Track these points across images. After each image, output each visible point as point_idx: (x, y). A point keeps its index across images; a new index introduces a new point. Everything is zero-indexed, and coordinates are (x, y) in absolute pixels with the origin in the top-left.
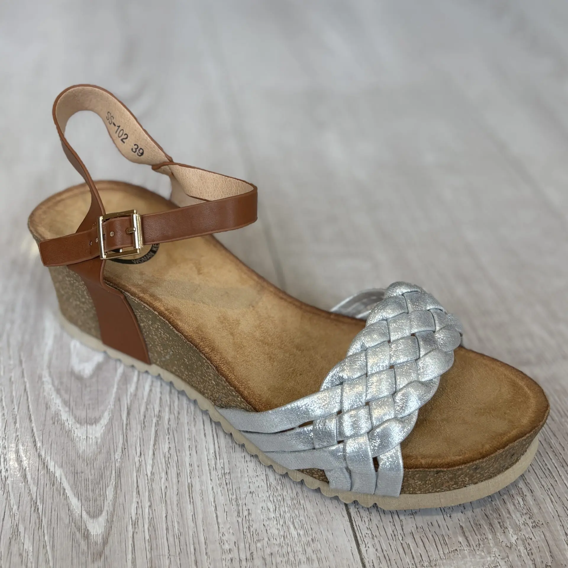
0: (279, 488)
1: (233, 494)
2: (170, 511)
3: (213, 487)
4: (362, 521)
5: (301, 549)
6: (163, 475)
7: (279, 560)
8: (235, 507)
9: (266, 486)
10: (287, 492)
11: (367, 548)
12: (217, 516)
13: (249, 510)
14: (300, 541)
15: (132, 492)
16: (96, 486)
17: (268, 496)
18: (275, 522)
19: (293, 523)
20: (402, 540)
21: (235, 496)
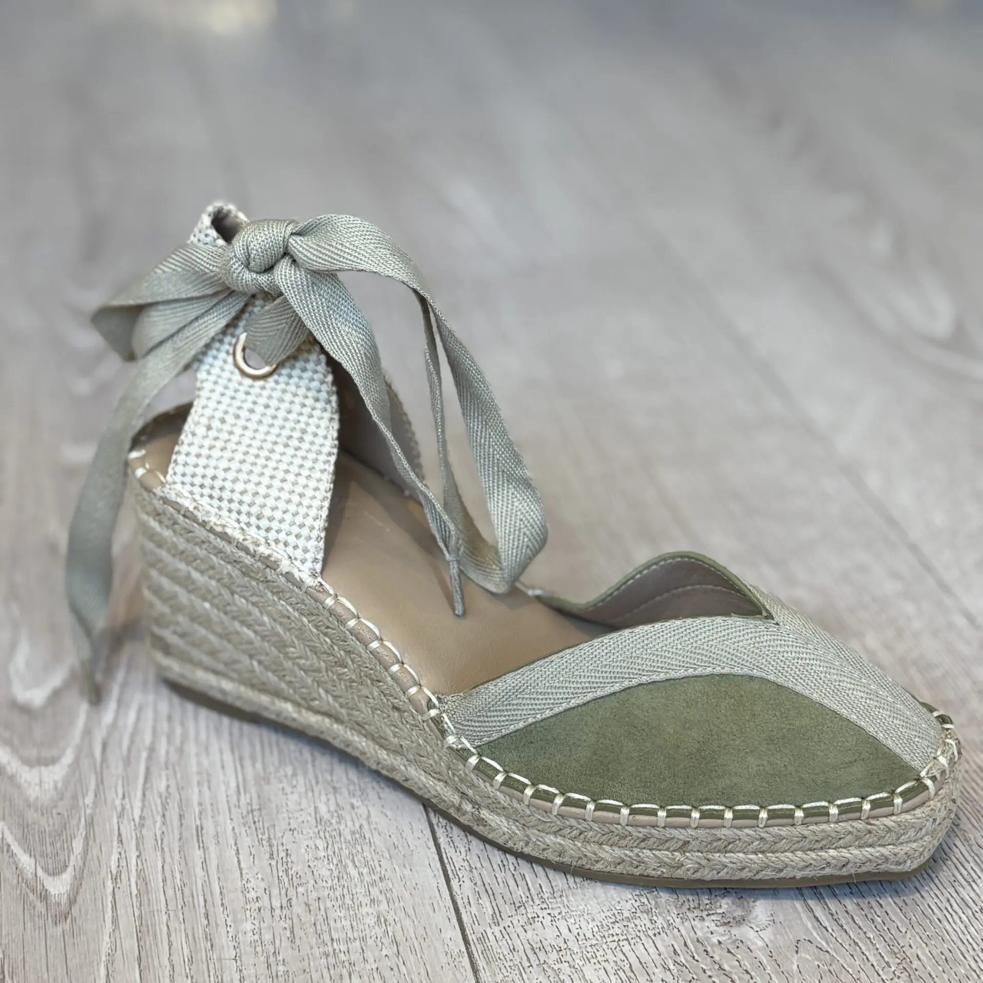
0: (334, 821)
1: (263, 834)
2: (168, 860)
3: (233, 829)
4: (456, 851)
5: (363, 891)
6: (159, 819)
7: (329, 904)
8: (268, 849)
9: (314, 821)
10: (346, 826)
11: (461, 882)
12: (239, 862)
13: (287, 850)
14: (362, 881)
15: (112, 842)
16: (57, 838)
17: (317, 832)
18: (326, 862)
19: (353, 861)
20: (515, 870)
21: (266, 835)
